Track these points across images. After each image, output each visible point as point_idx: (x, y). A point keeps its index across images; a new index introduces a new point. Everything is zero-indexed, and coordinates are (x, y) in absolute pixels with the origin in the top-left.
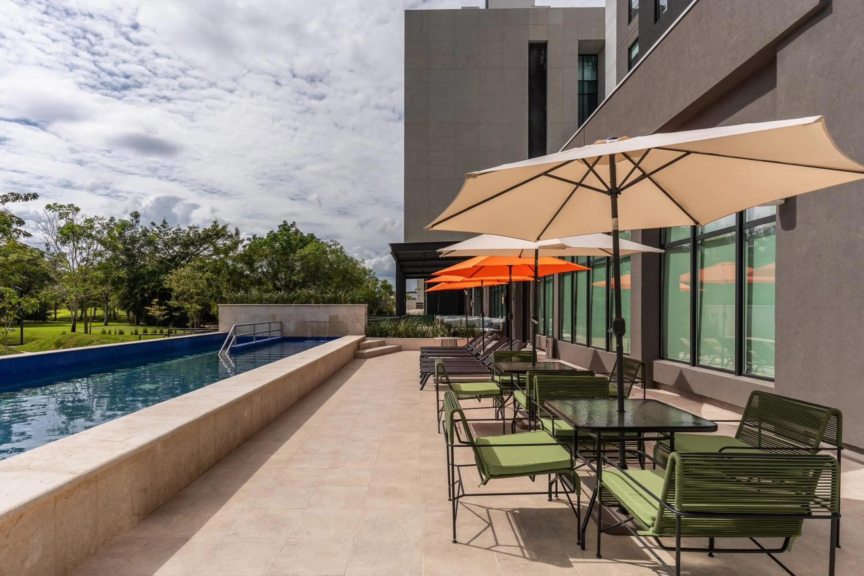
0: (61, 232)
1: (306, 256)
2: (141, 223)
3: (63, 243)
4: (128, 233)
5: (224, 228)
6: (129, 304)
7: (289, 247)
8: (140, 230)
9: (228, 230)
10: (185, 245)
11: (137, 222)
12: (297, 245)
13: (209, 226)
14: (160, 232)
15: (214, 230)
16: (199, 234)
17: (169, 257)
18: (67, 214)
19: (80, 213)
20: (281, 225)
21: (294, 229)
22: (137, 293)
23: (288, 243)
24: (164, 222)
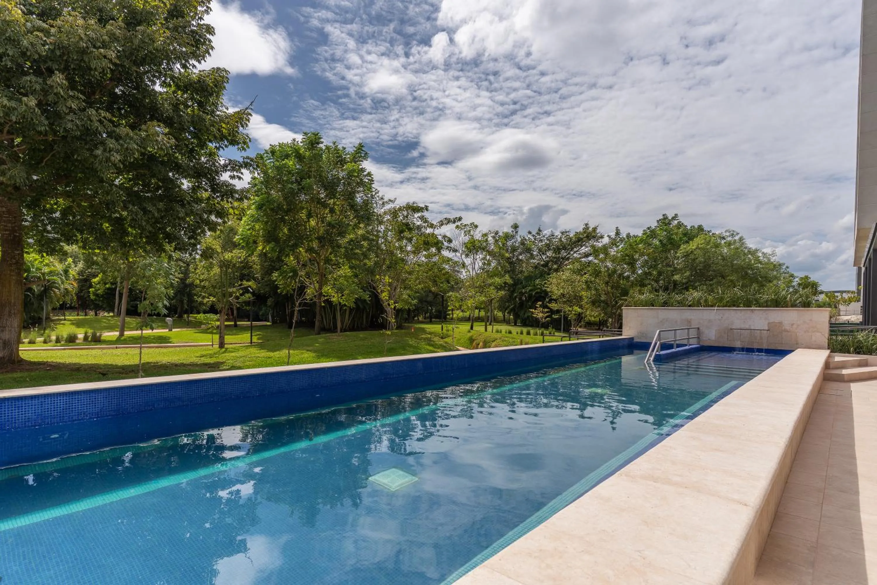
0: (466, 247)
1: (692, 252)
2: (519, 233)
3: (467, 256)
4: (509, 243)
5: (595, 229)
6: (509, 307)
7: (671, 243)
8: (519, 239)
9: (598, 231)
10: (557, 250)
11: (517, 232)
12: (681, 239)
13: (580, 229)
14: (535, 239)
15: (585, 232)
16: (571, 239)
17: (542, 263)
18: (470, 231)
19: (478, 229)
20: (660, 220)
21: (676, 222)
22: (516, 297)
23: (670, 239)
24: (540, 230)
